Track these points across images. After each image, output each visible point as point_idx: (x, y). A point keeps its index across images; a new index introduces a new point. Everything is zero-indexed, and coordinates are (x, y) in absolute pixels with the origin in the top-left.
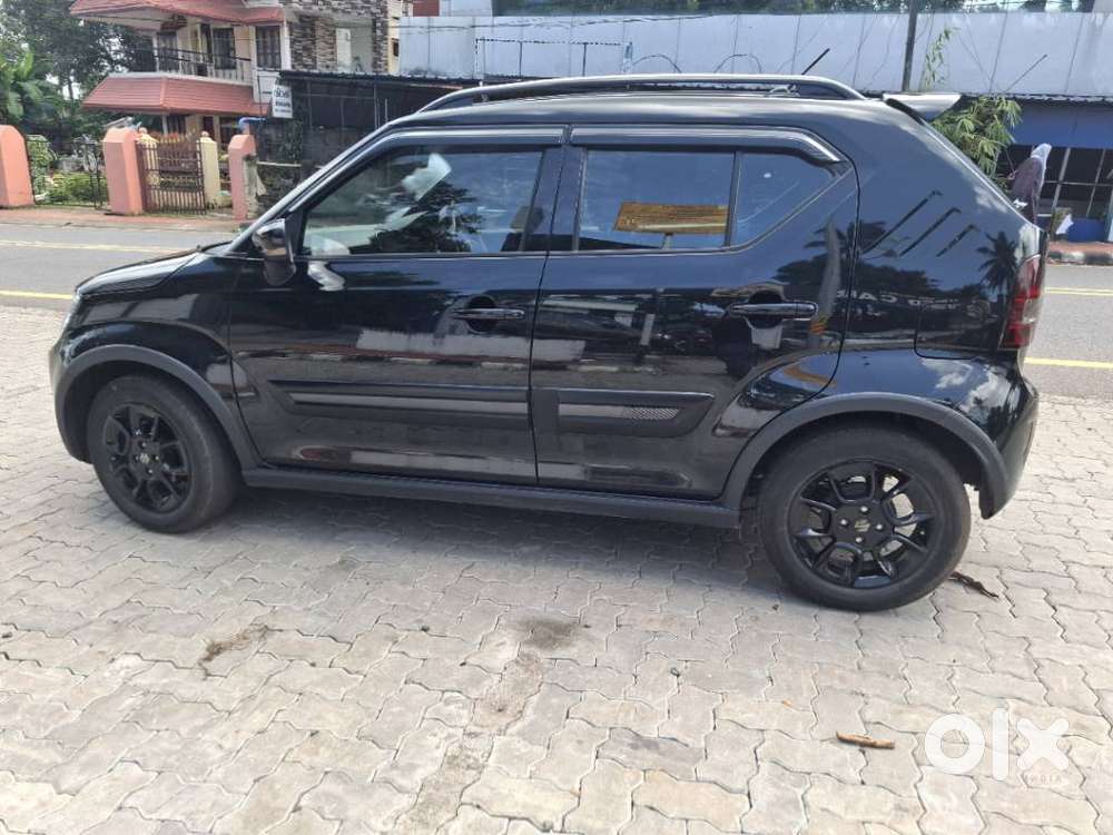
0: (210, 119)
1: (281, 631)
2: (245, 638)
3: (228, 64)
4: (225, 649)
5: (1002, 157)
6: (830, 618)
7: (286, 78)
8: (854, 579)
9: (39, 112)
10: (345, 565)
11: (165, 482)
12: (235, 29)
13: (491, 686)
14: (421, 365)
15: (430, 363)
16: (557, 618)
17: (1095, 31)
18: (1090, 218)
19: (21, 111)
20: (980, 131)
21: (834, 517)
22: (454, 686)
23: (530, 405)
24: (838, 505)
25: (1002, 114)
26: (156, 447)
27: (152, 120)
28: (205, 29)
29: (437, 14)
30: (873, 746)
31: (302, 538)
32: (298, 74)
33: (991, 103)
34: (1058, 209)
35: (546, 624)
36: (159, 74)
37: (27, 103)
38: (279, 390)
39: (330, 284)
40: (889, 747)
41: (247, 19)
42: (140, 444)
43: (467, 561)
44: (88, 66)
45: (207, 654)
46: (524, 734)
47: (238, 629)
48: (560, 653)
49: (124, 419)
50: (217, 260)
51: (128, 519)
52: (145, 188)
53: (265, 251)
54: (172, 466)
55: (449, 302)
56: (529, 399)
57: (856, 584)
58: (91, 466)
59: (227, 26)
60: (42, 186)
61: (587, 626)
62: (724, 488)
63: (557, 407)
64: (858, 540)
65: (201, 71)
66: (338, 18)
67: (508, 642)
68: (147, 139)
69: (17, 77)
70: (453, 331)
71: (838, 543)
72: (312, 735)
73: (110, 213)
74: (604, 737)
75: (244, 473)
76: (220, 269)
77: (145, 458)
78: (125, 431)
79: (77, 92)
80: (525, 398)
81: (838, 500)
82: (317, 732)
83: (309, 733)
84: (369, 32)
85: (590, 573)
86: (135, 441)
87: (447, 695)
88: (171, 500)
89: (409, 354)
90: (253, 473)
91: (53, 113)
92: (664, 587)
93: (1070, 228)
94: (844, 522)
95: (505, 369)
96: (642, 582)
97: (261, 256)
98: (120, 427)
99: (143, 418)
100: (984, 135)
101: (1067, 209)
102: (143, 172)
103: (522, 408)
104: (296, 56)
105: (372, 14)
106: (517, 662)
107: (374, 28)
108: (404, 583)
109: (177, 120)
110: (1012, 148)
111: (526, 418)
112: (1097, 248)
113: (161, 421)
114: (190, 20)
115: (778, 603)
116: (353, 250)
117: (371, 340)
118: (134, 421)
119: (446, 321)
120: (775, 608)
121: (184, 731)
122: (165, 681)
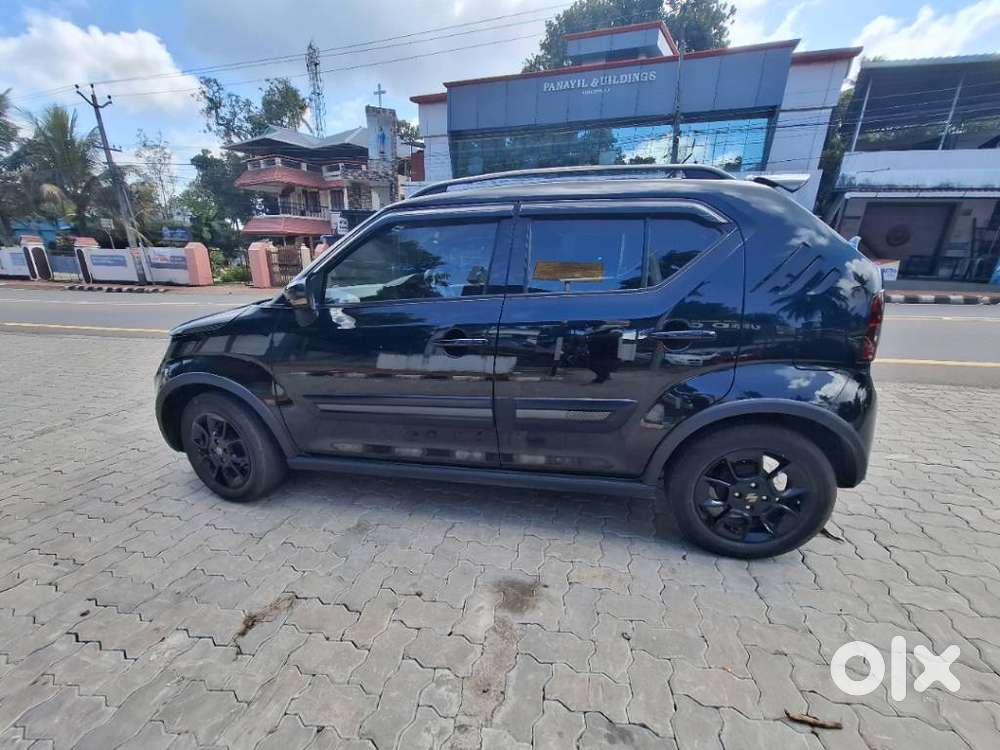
0: (308, 238)
1: (306, 598)
2: (276, 608)
3: (317, 209)
4: (259, 621)
6: (727, 564)
7: (344, 214)
8: (744, 536)
9: (220, 236)
10: (361, 528)
11: (235, 469)
12: (321, 192)
13: (476, 661)
14: (414, 379)
15: (421, 378)
16: (521, 577)
19: (210, 237)
21: (731, 492)
22: (444, 662)
23: (494, 412)
24: (734, 482)
26: (226, 444)
27: (278, 240)
28: (305, 192)
29: (424, 180)
30: (823, 726)
31: (332, 503)
32: (353, 212)
35: (513, 584)
36: (281, 215)
37: (212, 231)
38: (308, 401)
39: (347, 324)
40: (837, 727)
41: (326, 186)
42: (216, 441)
43: (449, 521)
44: (246, 213)
45: (243, 627)
46: (507, 725)
47: (272, 599)
48: (528, 617)
49: (203, 423)
50: (263, 310)
51: (211, 492)
52: (271, 274)
53: (292, 301)
54: (238, 456)
55: (432, 333)
56: (493, 405)
57: (747, 539)
58: (184, 455)
59: (316, 190)
60: (219, 274)
61: (546, 586)
62: (644, 471)
63: (515, 413)
64: (748, 507)
65: (303, 214)
66: (372, 184)
67: (486, 607)
68: (273, 248)
69: (207, 219)
70: (434, 353)
71: (732, 510)
72: (318, 731)
73: (252, 287)
74: (580, 727)
75: (289, 461)
76: (265, 315)
77: (219, 451)
78: (205, 432)
79: (241, 227)
80: (490, 406)
81: (734, 479)
82: (323, 727)
83: (316, 729)
84: (388, 189)
85: (541, 530)
86: (213, 438)
87: (439, 672)
88: (238, 480)
89: (407, 372)
90: (295, 461)
91: (228, 238)
92: (597, 541)
94: (737, 494)
95: (468, 380)
96: (579, 538)
97: (290, 305)
98: (202, 429)
99: (217, 423)
102: (270, 265)
103: (488, 413)
104: (350, 203)
105: (390, 181)
106: (494, 629)
107: (391, 188)
108: (403, 547)
109: (291, 238)
111: (491, 420)
113: (227, 424)
114: (296, 188)
115: (685, 553)
116: (362, 299)
117: (386, 361)
118: (210, 425)
119: (429, 347)
120: (684, 558)
121: (202, 732)
122: (201, 663)
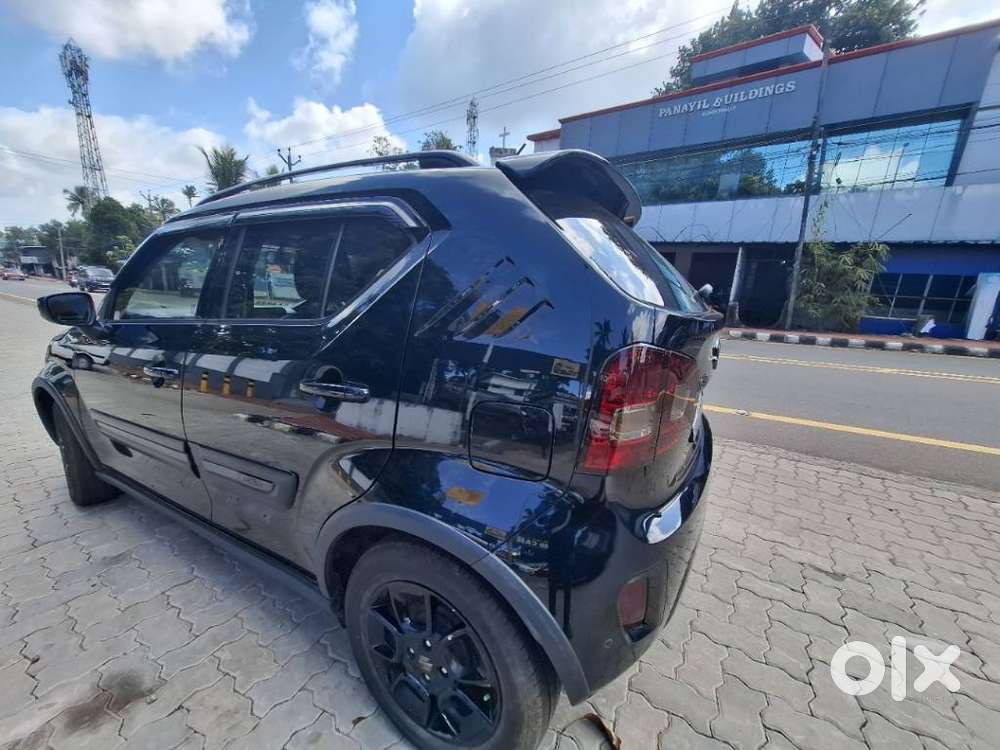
5: (876, 281)
17: (955, 199)
18: (951, 322)
20: (857, 264)
23: (191, 458)
24: (400, 630)
25: (875, 253)
33: (866, 245)
34: (923, 316)
56: (187, 450)
61: (149, 701)
63: (203, 464)
80: (184, 451)
93: (933, 329)
94: (412, 650)
100: (861, 267)
101: (929, 316)
103: (184, 458)
110: (882, 275)
111: (189, 467)
112: (957, 343)
115: (368, 714)
120: (357, 722)
